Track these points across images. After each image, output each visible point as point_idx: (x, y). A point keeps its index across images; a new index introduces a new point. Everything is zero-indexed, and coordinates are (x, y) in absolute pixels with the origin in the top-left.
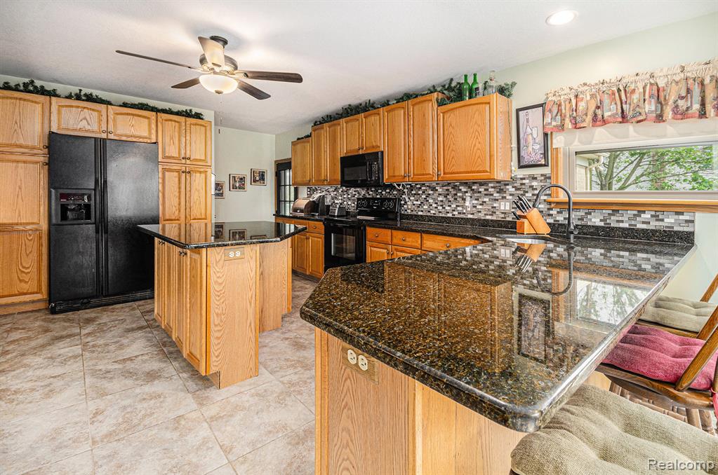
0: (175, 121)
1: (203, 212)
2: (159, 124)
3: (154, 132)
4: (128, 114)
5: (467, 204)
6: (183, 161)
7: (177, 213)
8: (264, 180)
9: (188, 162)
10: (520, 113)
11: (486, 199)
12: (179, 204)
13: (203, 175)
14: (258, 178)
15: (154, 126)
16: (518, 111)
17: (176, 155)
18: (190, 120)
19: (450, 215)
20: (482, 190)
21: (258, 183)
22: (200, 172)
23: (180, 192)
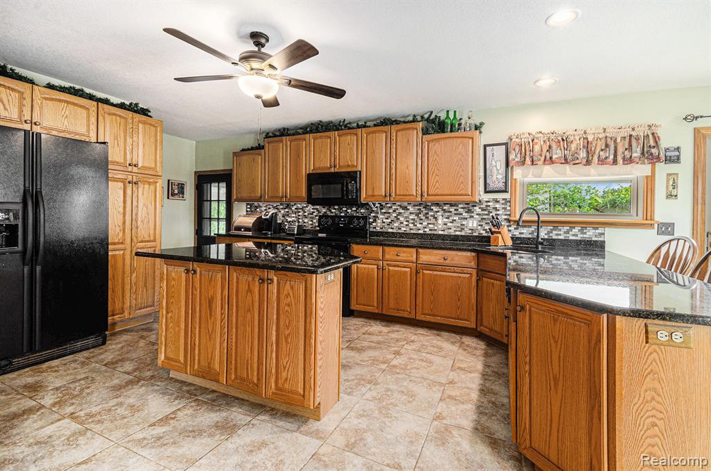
0: (120, 116)
1: (152, 232)
2: (101, 118)
3: (93, 127)
4: (60, 101)
5: (440, 221)
6: (130, 169)
7: (121, 234)
8: (183, 194)
9: (135, 170)
10: (488, 148)
11: (456, 218)
12: (124, 223)
13: (152, 187)
14: (176, 192)
15: (93, 120)
16: (485, 146)
17: (121, 160)
18: (138, 117)
19: (421, 232)
20: (452, 209)
21: (176, 197)
22: (149, 183)
23: (124, 208)
